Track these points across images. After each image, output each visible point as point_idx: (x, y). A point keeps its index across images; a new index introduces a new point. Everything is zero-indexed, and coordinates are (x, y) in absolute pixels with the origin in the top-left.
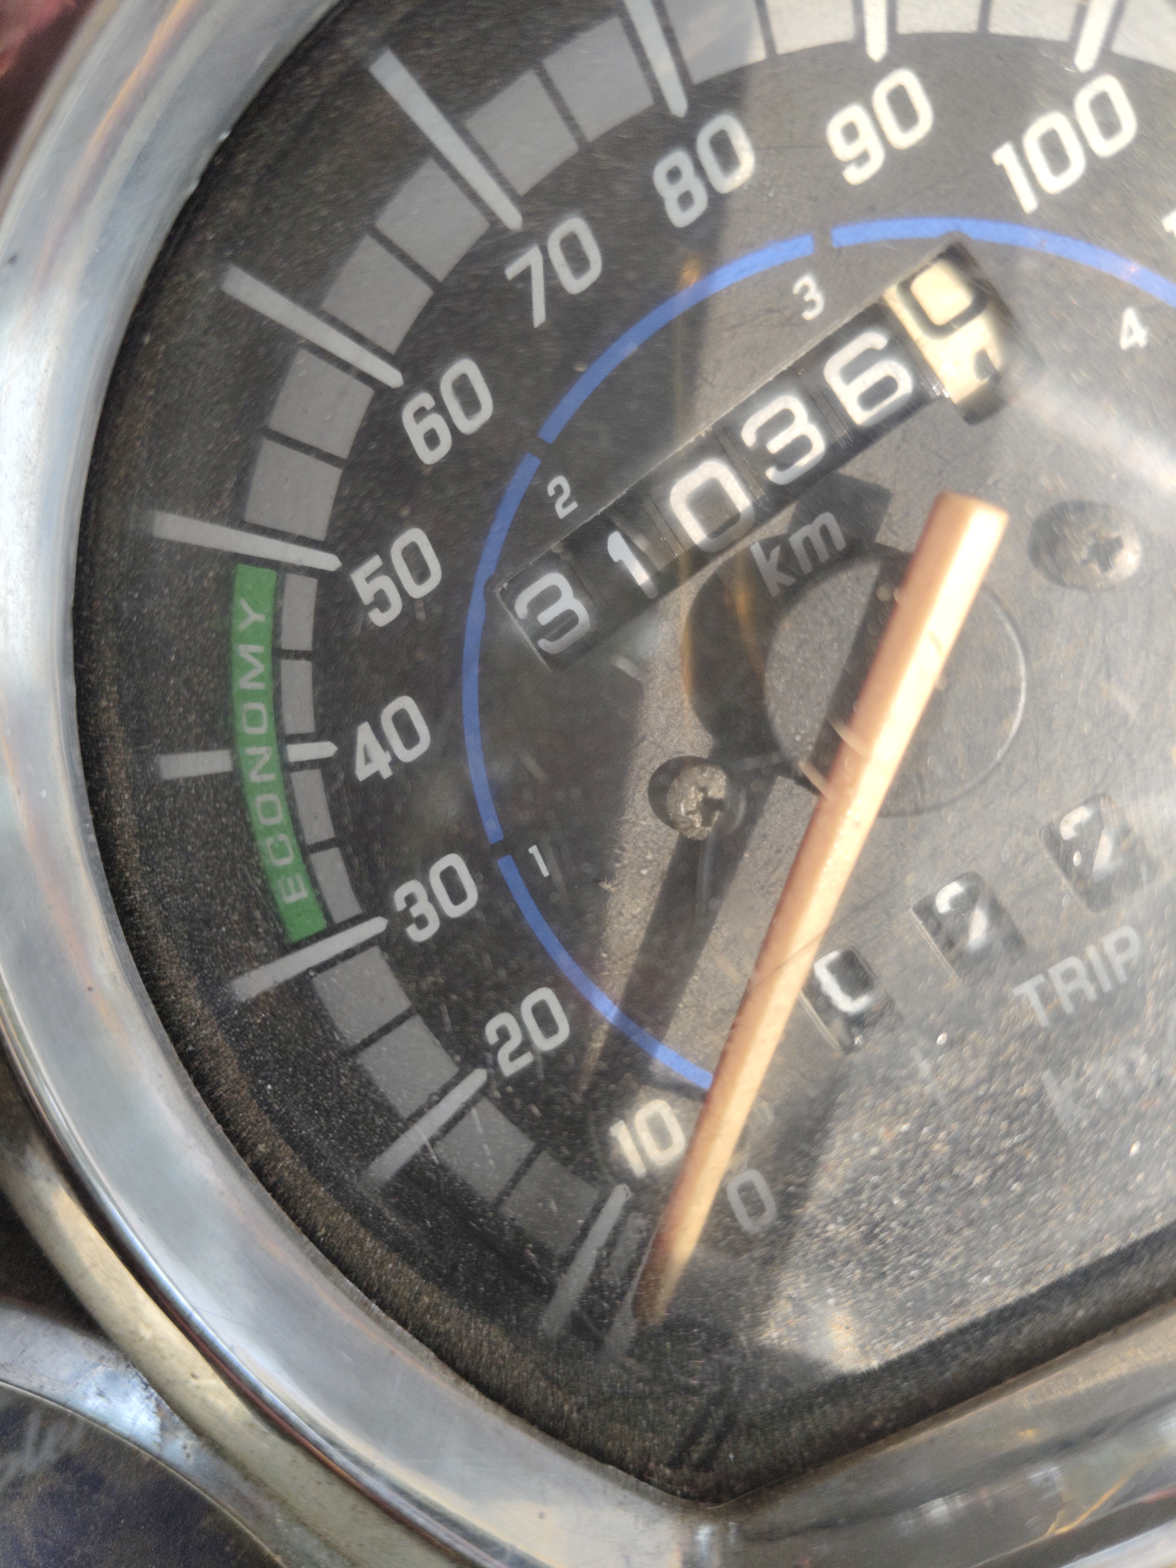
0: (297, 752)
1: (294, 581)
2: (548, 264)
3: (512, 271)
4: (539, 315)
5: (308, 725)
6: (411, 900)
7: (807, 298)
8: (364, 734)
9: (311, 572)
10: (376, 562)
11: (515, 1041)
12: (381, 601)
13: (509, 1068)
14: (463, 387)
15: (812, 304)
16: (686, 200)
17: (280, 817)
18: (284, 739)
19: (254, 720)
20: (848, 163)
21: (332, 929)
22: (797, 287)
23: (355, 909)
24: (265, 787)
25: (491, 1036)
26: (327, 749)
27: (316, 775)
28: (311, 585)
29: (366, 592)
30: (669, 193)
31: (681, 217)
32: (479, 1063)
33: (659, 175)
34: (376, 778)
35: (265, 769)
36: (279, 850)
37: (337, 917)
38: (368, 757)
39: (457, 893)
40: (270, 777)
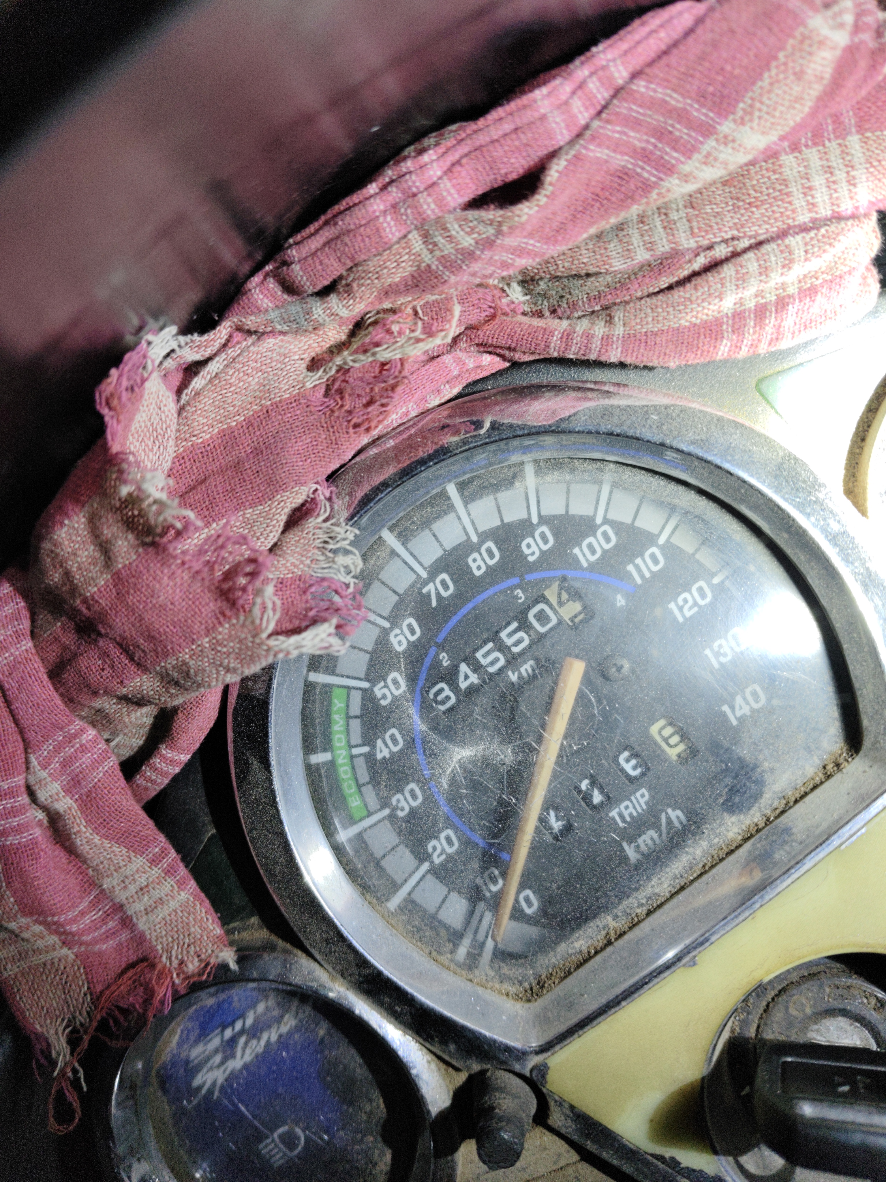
0: (355, 751)
1: (353, 692)
2: (436, 588)
3: (425, 591)
4: (434, 604)
5: (359, 741)
6: (398, 801)
7: (519, 596)
8: (379, 743)
9: (360, 689)
10: (382, 684)
11: (439, 851)
12: (384, 697)
13: (437, 861)
14: (410, 626)
15: (520, 598)
16: (479, 568)
17: (349, 775)
18: (350, 747)
19: (340, 740)
20: (528, 555)
21: (370, 814)
22: (516, 593)
23: (378, 807)
24: (344, 765)
25: (430, 850)
26: (365, 749)
27: (362, 759)
28: (360, 693)
29: (379, 694)
30: (473, 566)
31: (477, 573)
32: (426, 860)
33: (470, 560)
34: (384, 758)
35: (344, 758)
36: (350, 787)
37: (372, 809)
38: (381, 751)
39: (415, 797)
40: (346, 761)
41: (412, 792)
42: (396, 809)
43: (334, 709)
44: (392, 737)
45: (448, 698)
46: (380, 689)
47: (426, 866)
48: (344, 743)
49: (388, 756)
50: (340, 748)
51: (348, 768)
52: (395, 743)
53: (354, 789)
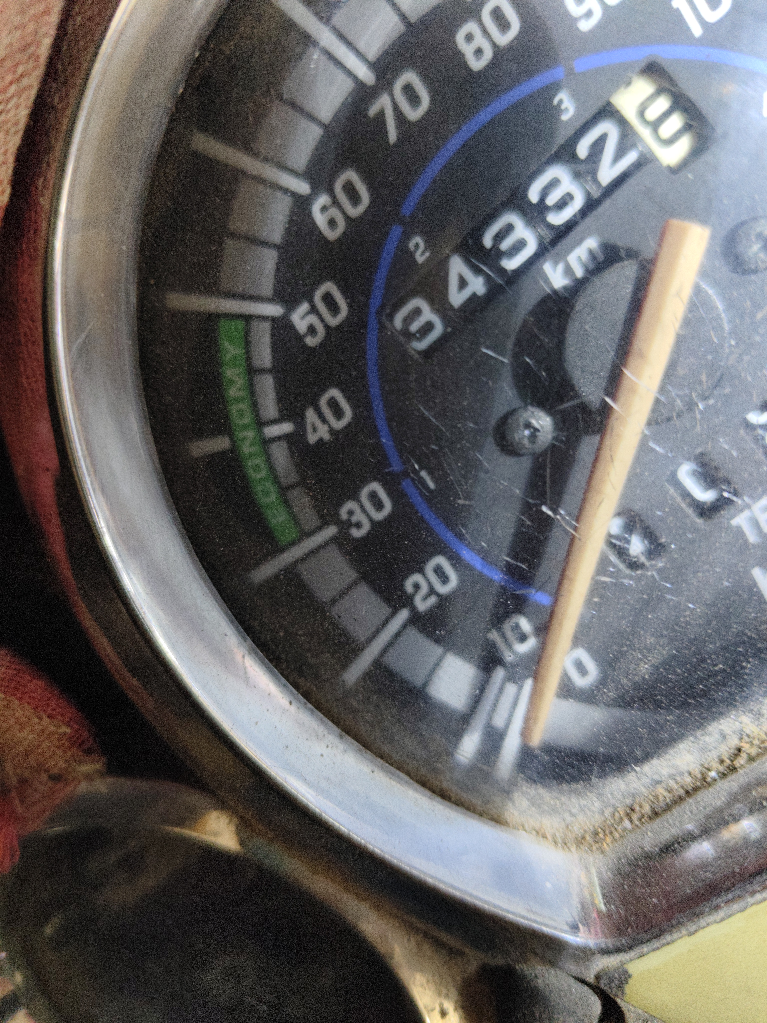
0: (270, 431)
1: (256, 324)
2: (395, 102)
3: (372, 111)
4: (393, 136)
5: (274, 413)
7: (563, 106)
8: (310, 415)
9: (267, 318)
10: (306, 306)
11: (424, 591)
12: (312, 331)
13: (422, 606)
14: (349, 187)
15: (566, 110)
16: (479, 53)
17: (264, 472)
18: (261, 424)
19: (241, 415)
20: (580, 18)
21: (303, 536)
22: (556, 101)
23: (317, 523)
24: (253, 455)
25: (409, 589)
26: (288, 427)
27: (283, 445)
28: (267, 326)
29: (301, 327)
30: (467, 50)
31: (476, 65)
32: (402, 606)
33: (460, 37)
34: (321, 441)
35: (252, 444)
36: (266, 493)
37: (307, 528)
38: (314, 429)
39: (379, 505)
40: (255, 449)
41: (373, 496)
42: (349, 524)
43: (227, 358)
44: (333, 404)
45: (428, 327)
46: (303, 318)
47: (404, 615)
48: (247, 419)
49: (327, 437)
50: (244, 427)
51: (259, 461)
52: (339, 414)
53: (273, 497)
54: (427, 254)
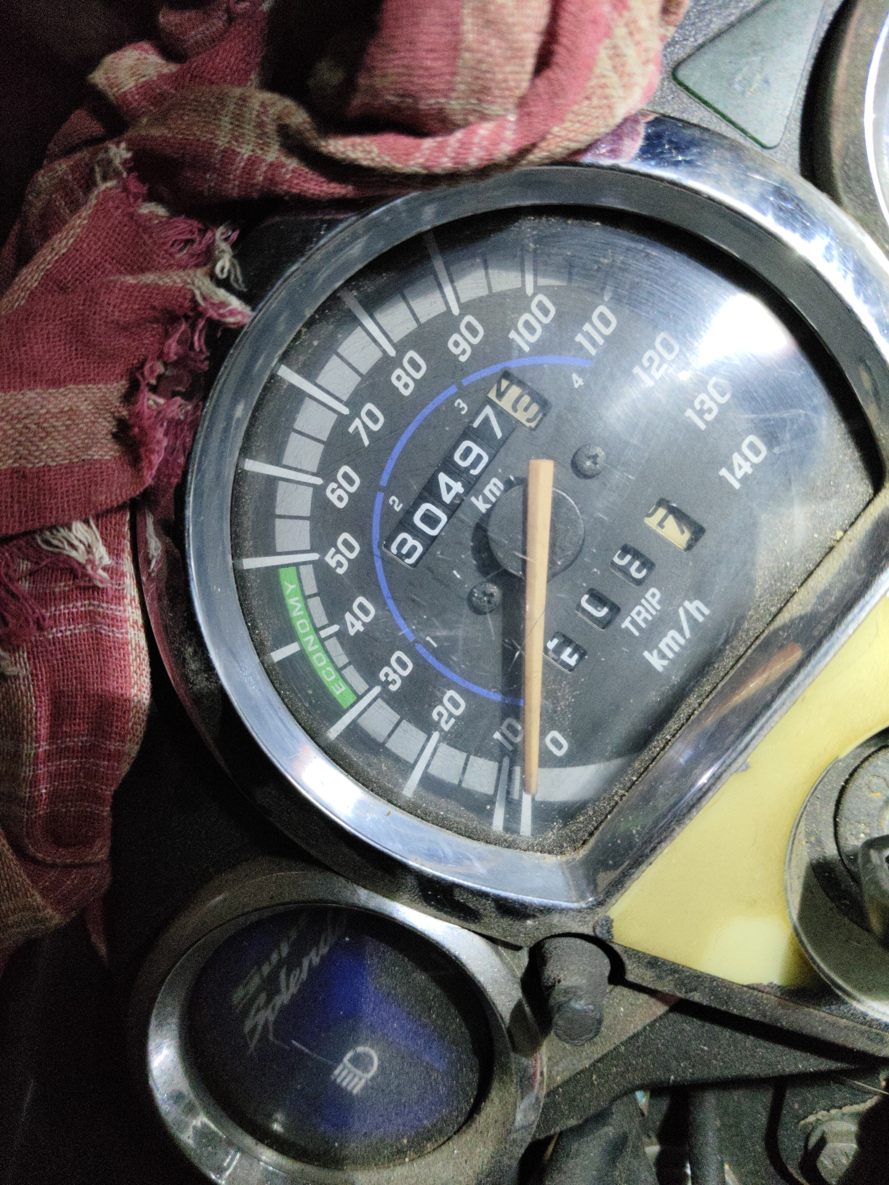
0: (324, 634)
1: (303, 568)
2: (363, 423)
3: (351, 430)
4: (366, 442)
5: (325, 621)
6: (387, 675)
7: (461, 407)
8: (348, 616)
9: (309, 562)
10: (333, 550)
11: (445, 715)
12: (340, 564)
13: (447, 727)
14: (346, 476)
15: (463, 408)
16: (406, 386)
17: (325, 661)
18: (317, 630)
19: (303, 626)
20: (459, 355)
21: (359, 698)
22: (456, 405)
23: (366, 687)
24: (315, 651)
25: (436, 717)
26: (335, 628)
27: (334, 640)
28: (310, 567)
29: (332, 563)
30: (399, 385)
31: (406, 392)
32: (434, 730)
33: (393, 379)
34: (358, 633)
35: (314, 644)
36: (329, 674)
37: (360, 691)
38: (353, 626)
39: (404, 666)
40: (316, 647)
41: (399, 660)
42: (387, 683)
43: (288, 592)
44: (361, 607)
45: (413, 549)
46: (332, 558)
47: (436, 736)
48: (308, 628)
49: (362, 629)
50: (306, 635)
51: (321, 654)
52: (366, 612)
53: (334, 677)
54: (401, 505)
